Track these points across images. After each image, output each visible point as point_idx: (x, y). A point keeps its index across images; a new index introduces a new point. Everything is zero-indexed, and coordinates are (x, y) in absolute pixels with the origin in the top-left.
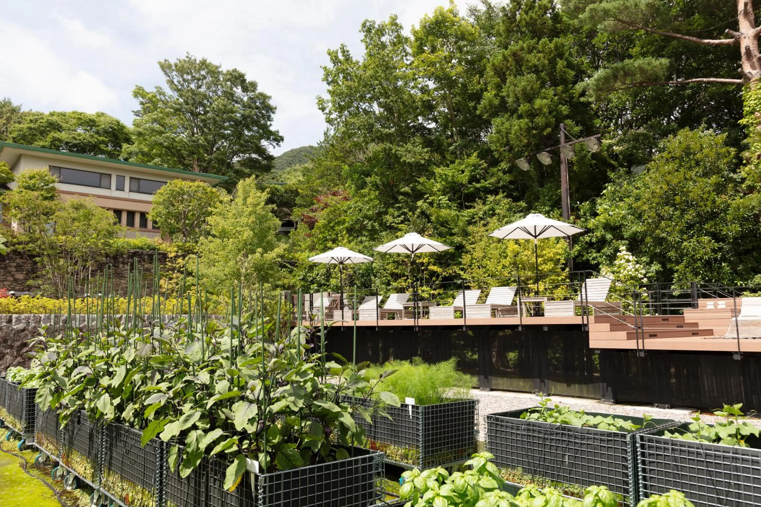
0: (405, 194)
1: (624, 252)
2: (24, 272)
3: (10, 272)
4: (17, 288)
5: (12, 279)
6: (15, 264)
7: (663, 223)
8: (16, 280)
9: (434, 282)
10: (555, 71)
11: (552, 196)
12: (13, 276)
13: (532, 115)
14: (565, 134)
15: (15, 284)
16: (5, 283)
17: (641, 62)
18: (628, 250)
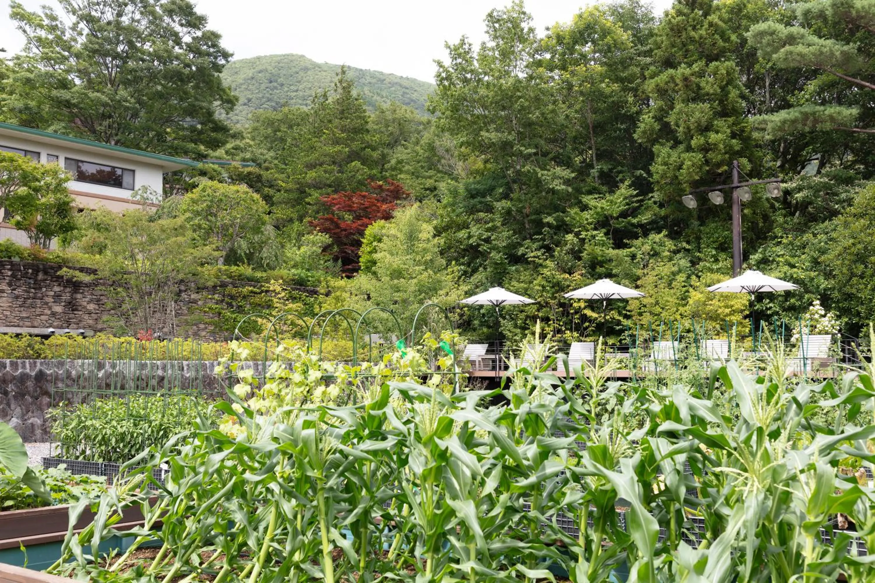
0: (549, 225)
1: (818, 307)
2: (63, 304)
3: (47, 304)
4: (55, 324)
5: (49, 312)
6: (52, 293)
7: (855, 280)
8: (54, 314)
9: (587, 328)
10: (727, 100)
11: (718, 238)
12: (50, 308)
13: (705, 149)
14: (738, 172)
15: (53, 319)
16: (42, 317)
17: (832, 110)
18: (821, 305)
